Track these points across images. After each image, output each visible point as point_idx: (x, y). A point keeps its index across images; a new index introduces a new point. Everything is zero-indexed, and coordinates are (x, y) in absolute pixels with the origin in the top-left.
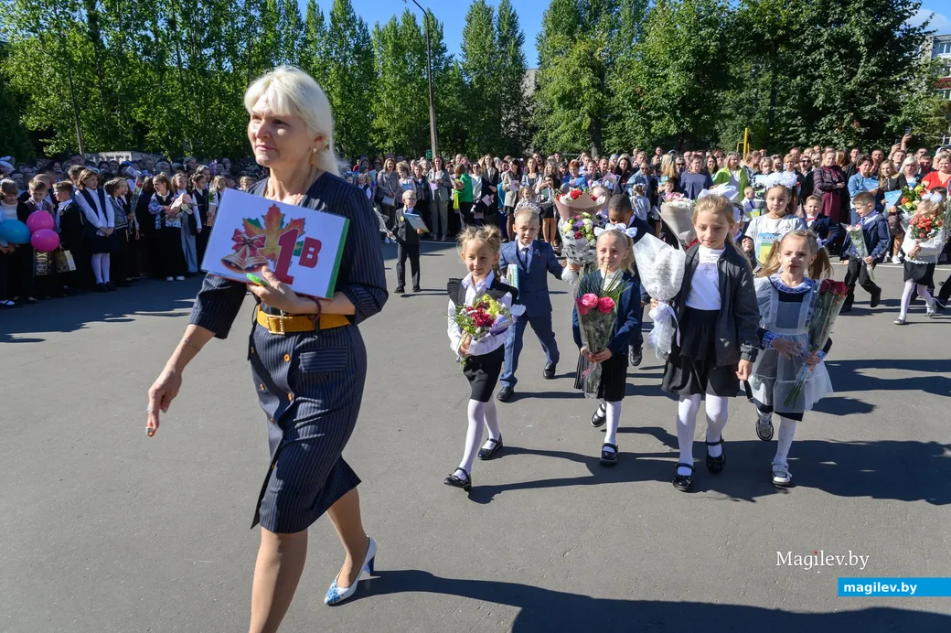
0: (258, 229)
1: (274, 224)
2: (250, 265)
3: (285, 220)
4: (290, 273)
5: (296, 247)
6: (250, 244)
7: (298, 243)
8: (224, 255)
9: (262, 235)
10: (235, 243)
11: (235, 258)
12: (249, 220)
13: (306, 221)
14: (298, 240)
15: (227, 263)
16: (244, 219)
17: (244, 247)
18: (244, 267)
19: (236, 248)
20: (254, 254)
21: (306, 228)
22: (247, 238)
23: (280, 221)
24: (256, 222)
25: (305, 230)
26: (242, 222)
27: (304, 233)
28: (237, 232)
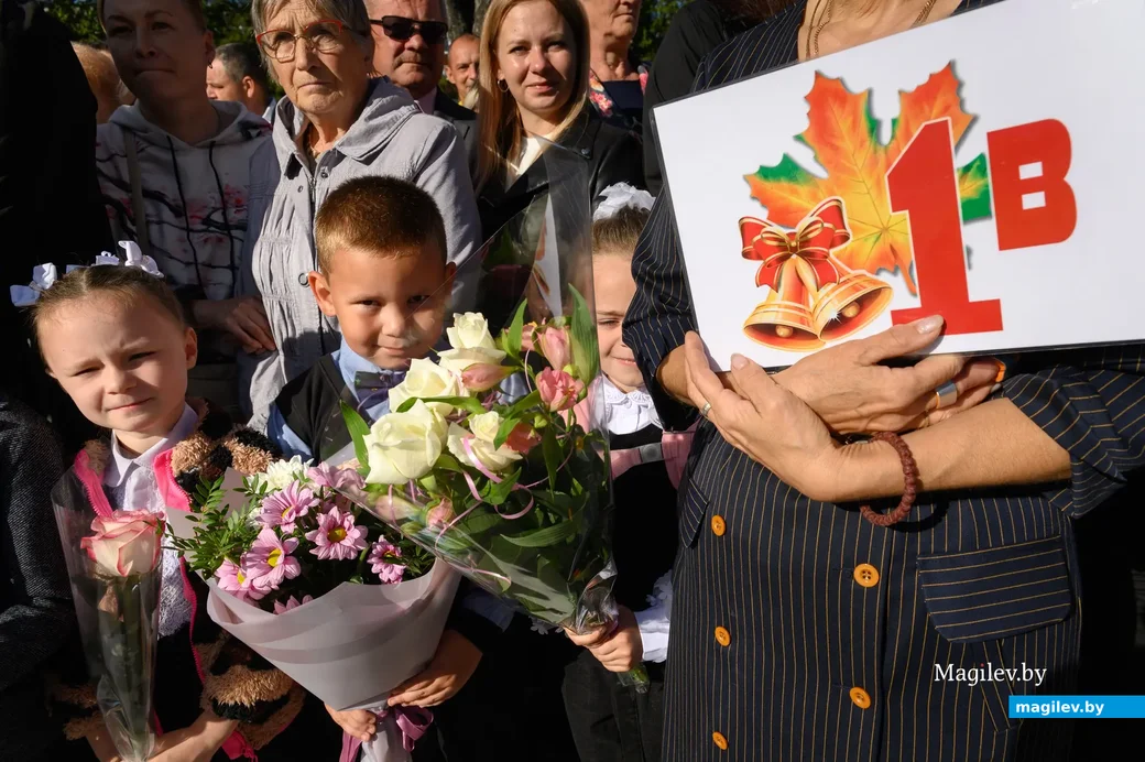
0: (803, 189)
1: (847, 144)
2: (831, 314)
3: (878, 113)
4: (977, 291)
5: (964, 190)
6: (804, 248)
7: (967, 168)
8: (745, 315)
9: (826, 202)
10: (756, 265)
11: (778, 311)
12: (765, 172)
13: (962, 72)
14: (960, 160)
15: (766, 332)
16: (746, 178)
17: (787, 267)
18: (817, 327)
19: (767, 278)
20: (826, 275)
21: (973, 100)
22: (782, 231)
23: (864, 125)
24: (788, 169)
25: (971, 107)
26: (747, 190)
27: (974, 119)
28: (747, 229)
